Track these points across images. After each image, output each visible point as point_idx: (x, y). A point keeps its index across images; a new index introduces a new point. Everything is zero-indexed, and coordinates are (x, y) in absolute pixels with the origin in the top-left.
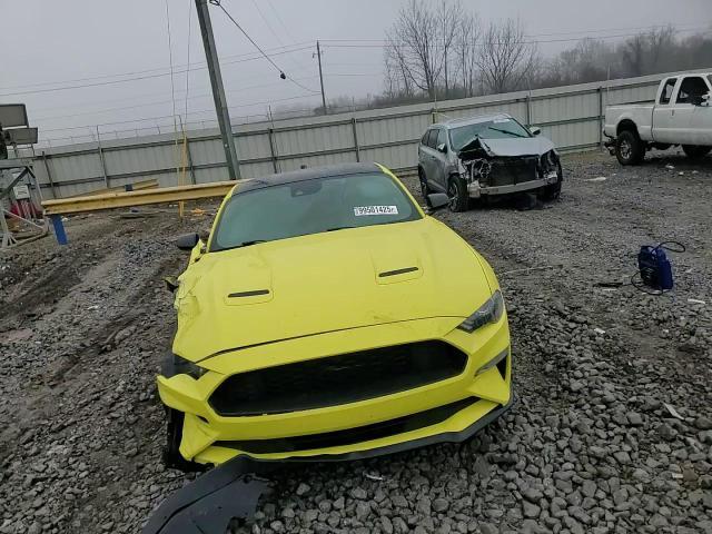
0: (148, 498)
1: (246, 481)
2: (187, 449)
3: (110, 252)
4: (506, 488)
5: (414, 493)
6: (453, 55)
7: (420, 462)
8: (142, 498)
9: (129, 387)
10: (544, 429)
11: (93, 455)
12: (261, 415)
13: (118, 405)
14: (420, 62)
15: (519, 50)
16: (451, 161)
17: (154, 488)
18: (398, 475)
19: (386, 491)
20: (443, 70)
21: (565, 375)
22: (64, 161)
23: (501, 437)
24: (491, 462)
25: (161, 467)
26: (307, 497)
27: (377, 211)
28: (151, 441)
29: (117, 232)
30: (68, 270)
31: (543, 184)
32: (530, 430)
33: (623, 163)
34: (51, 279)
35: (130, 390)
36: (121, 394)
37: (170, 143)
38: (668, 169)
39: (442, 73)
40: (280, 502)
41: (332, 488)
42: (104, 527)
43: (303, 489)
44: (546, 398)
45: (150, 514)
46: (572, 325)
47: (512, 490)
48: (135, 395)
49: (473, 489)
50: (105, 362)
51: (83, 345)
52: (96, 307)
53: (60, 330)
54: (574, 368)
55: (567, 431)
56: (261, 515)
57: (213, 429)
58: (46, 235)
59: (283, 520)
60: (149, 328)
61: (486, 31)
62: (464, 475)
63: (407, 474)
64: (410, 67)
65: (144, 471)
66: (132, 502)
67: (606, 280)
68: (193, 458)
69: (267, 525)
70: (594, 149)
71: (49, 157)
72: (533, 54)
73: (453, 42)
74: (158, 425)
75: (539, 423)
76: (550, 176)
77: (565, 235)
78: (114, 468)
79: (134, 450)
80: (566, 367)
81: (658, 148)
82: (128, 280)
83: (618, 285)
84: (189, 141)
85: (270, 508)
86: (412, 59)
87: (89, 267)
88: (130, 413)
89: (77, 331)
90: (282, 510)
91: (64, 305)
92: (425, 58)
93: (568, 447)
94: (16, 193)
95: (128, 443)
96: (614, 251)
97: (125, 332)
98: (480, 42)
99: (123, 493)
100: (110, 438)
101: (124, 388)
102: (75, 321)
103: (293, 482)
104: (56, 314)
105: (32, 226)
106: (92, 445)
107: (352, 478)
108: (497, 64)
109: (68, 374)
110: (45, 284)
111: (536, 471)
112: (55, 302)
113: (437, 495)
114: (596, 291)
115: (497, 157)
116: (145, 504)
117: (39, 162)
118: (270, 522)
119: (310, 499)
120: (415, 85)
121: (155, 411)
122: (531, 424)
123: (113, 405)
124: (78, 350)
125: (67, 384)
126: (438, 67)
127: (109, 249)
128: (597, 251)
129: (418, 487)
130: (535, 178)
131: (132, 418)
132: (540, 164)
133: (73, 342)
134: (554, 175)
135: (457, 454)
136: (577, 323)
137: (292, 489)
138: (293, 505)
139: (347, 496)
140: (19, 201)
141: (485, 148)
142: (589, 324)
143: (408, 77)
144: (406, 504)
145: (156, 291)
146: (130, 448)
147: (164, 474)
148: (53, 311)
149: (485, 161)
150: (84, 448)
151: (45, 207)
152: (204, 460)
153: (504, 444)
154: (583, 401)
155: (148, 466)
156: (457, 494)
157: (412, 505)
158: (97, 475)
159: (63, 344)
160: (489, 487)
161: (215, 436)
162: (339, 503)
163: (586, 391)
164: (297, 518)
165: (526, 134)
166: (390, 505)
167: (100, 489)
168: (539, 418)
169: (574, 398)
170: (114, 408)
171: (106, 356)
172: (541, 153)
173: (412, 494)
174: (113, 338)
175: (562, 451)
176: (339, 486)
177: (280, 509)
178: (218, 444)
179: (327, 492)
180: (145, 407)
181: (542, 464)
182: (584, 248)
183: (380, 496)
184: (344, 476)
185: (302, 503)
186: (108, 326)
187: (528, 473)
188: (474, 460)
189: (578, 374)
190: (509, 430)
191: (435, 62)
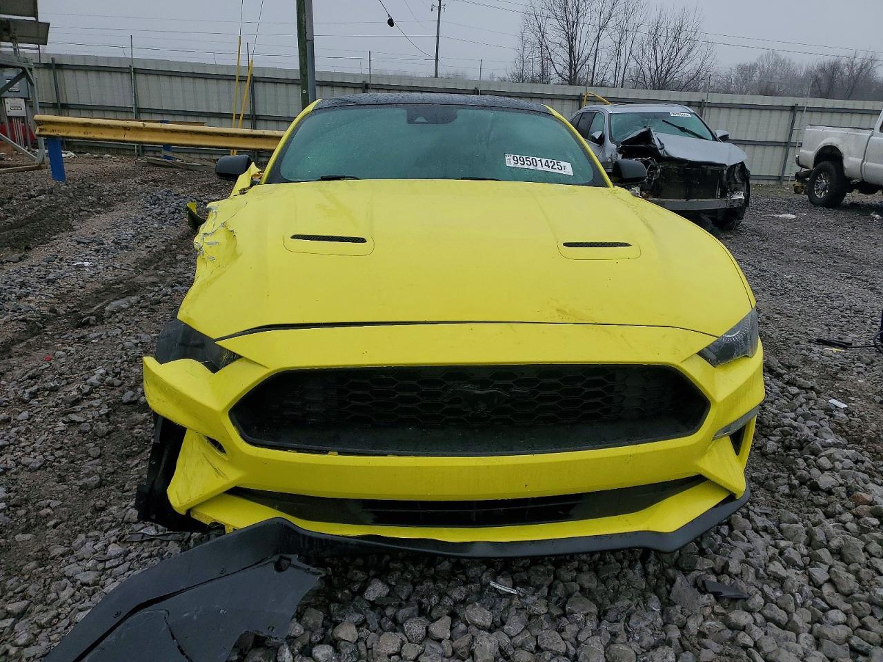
0: (101, 566)
1: (279, 568)
2: (180, 494)
3: (123, 201)
4: (733, 640)
5: (575, 628)
6: (607, 41)
7: (579, 570)
8: (90, 564)
9: (109, 378)
10: (783, 543)
11: (24, 476)
12: (326, 452)
13: (86, 404)
14: (565, 43)
15: (690, 50)
16: (608, 155)
17: (114, 549)
18: (545, 590)
19: (524, 616)
20: (592, 58)
21: (800, 461)
22: (80, 75)
23: (711, 546)
24: (701, 588)
25: (133, 514)
26: (384, 608)
27: (541, 165)
28: (126, 469)
29: (138, 179)
30: (58, 213)
31: (723, 206)
32: (759, 542)
33: (814, 203)
34: (30, 220)
35: (111, 385)
36: (94, 388)
37: (229, 78)
38: (873, 218)
39: (590, 62)
40: (334, 607)
41: (430, 597)
42: (9, 607)
43: (377, 590)
44: (773, 492)
45: (97, 598)
46: (794, 390)
47: (745, 647)
48: (117, 393)
49: (675, 634)
50: (83, 340)
51: (53, 310)
52: (87, 264)
53: (22, 285)
54: (815, 453)
55: (824, 553)
56: (297, 629)
57: (232, 463)
58: (39, 168)
59: (335, 644)
60: (159, 302)
61: (653, 16)
62: (655, 605)
63: (560, 591)
64: (551, 47)
65: (103, 516)
66: (70, 569)
67: (825, 336)
68: (189, 511)
69: (307, 651)
70: (772, 183)
71: (60, 67)
72: (706, 57)
73: (610, 24)
74: (143, 442)
75: (772, 533)
76: (736, 197)
77: (755, 272)
78: (54, 504)
79: (95, 479)
80: (801, 449)
81: (861, 191)
82: (141, 237)
83: (846, 346)
84: (255, 80)
85: (315, 617)
86: (555, 36)
87: (90, 214)
88: (100, 418)
89: (50, 291)
90: (336, 624)
91: (39, 255)
92: (571, 38)
93: (830, 581)
94: (8, 107)
95: (88, 466)
96: (828, 301)
97: (123, 303)
98: (644, 30)
99: (58, 550)
100: (59, 453)
101: (102, 380)
102: (51, 276)
103: (361, 575)
104: (25, 264)
105: (24, 155)
106: (25, 460)
107: (465, 584)
108: (659, 62)
109: (18, 347)
110: (19, 225)
111: (782, 616)
112: (28, 248)
113: (614, 635)
114: (817, 349)
115: (671, 159)
116: (90, 577)
117: (46, 72)
118: (312, 645)
119: (389, 612)
120: (553, 71)
121: (143, 422)
122: (757, 531)
123: (77, 402)
124: (44, 317)
125: (14, 361)
126: (586, 53)
127: (123, 197)
128: (805, 298)
129: (580, 617)
130: (714, 197)
131: (103, 427)
132: (725, 179)
133: (40, 304)
134: (739, 196)
135: (639, 565)
136: (800, 387)
137: (356, 587)
138: (357, 617)
139: (454, 616)
140: (10, 118)
141: (657, 143)
142: (818, 393)
143: (546, 60)
144: (563, 649)
145: (179, 257)
146: (88, 475)
147: (137, 527)
148: (20, 259)
149: (653, 163)
150: (11, 464)
151: (39, 123)
152: (208, 515)
153: (720, 560)
154: (838, 507)
155: (114, 509)
156: (648, 640)
157: (572, 651)
158: (22, 512)
159: (23, 305)
160: (702, 634)
161: (233, 477)
162: (441, 628)
163: (842, 490)
164: (361, 645)
165: (711, 137)
166: (532, 645)
167: (19, 537)
168: (769, 523)
169: (823, 500)
170: (78, 408)
171: (85, 332)
172: (729, 164)
173: (571, 629)
174: (103, 308)
175: (820, 587)
176: (442, 595)
177: (331, 622)
178: (238, 492)
179: (420, 604)
180: (129, 414)
181: (791, 607)
182: (786, 292)
183: (515, 625)
184: (450, 576)
185: (372, 617)
186: (98, 292)
187: (767, 619)
188: (672, 582)
189: (824, 462)
190: (724, 537)
191: (584, 45)
